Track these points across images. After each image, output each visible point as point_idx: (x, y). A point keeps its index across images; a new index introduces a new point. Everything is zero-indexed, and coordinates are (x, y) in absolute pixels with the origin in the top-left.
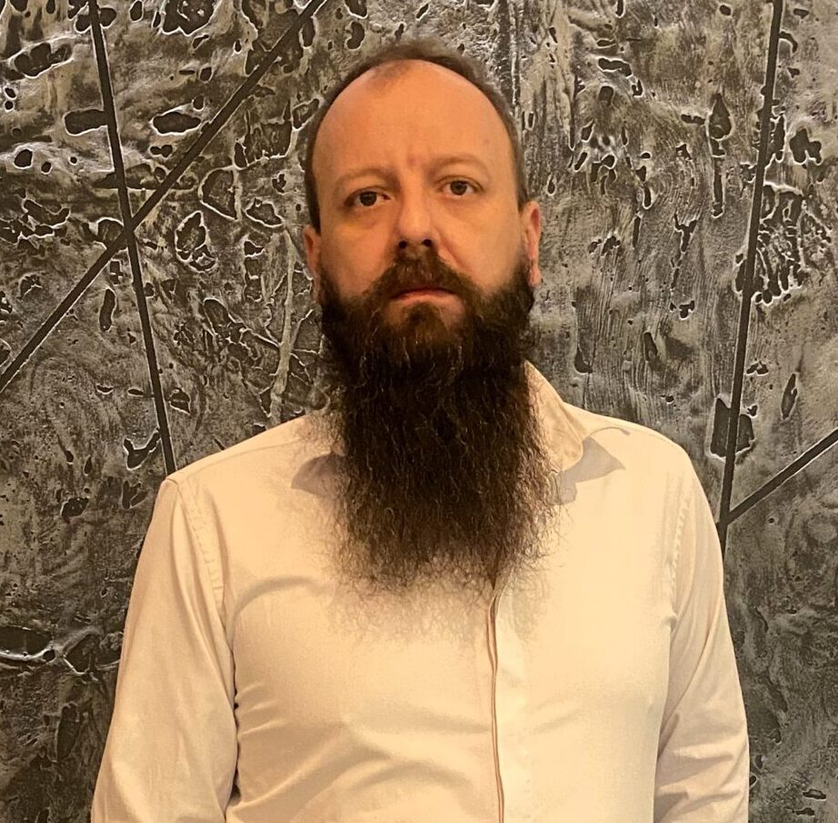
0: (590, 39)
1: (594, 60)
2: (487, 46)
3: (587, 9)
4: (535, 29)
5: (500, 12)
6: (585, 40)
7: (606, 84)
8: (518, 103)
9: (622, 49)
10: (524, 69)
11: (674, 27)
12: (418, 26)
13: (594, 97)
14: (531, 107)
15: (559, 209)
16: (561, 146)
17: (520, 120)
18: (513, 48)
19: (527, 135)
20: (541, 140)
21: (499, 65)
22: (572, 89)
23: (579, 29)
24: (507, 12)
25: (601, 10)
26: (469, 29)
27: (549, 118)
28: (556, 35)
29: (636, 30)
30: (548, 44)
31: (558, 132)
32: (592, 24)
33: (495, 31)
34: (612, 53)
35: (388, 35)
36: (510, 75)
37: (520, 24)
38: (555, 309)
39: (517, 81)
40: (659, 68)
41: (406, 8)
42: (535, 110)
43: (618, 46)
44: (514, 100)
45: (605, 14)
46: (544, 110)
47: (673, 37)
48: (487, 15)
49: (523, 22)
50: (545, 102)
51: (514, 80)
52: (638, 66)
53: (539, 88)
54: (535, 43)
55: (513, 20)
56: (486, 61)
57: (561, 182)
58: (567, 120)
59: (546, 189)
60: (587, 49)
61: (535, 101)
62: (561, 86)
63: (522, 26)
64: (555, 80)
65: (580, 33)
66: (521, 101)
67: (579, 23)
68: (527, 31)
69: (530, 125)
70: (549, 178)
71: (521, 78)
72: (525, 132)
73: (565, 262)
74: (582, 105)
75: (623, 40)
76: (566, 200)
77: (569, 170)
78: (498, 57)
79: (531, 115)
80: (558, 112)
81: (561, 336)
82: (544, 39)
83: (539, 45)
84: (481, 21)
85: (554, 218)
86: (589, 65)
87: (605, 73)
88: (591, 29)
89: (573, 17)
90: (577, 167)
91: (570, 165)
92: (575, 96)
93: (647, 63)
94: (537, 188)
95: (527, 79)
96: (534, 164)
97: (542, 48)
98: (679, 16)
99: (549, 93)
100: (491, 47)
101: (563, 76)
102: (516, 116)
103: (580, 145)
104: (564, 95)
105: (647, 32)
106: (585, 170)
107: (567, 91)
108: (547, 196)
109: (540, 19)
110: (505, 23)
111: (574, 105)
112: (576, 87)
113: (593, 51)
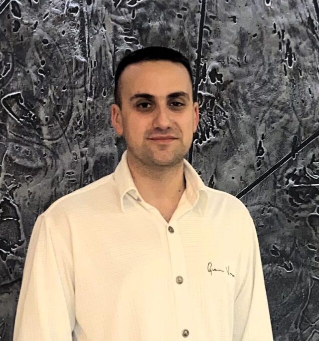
0: (120, 28)
1: (122, 38)
2: (75, 31)
3: (119, 15)
4: (96, 24)
5: (80, 16)
6: (118, 29)
7: (128, 48)
8: (89, 56)
9: (135, 33)
10: (91, 41)
11: (157, 23)
12: (44, 22)
13: (123, 54)
14: (95, 58)
15: (108, 103)
16: (108, 75)
17: (90, 64)
18: (87, 32)
20: (99, 73)
21: (80, 40)
22: (113, 50)
23: (116, 24)
24: (83, 16)
25: (125, 16)
26: (67, 23)
27: (103, 63)
28: (106, 27)
29: (141, 25)
30: (102, 31)
31: (107, 69)
32: (121, 22)
33: (78, 25)
34: (130, 35)
35: (31, 26)
36: (85, 44)
37: (89, 21)
38: (107, 146)
39: (89, 45)
40: (151, 41)
41: (38, 14)
42: (97, 59)
43: (132, 31)
44: (87, 55)
45: (127, 17)
46: (101, 60)
47: (157, 28)
48: (75, 18)
49: (91, 21)
50: (101, 56)
51: (87, 46)
52: (142, 40)
53: (98, 49)
54: (96, 30)
55: (86, 20)
56: (75, 38)
57: (109, 91)
58: (111, 64)
59: (102, 94)
60: (119, 33)
61: (97, 55)
62: (108, 48)
63: (90, 23)
64: (105, 46)
65: (116, 26)
66: (91, 55)
67: (115, 21)
68: (93, 25)
69: (95, 66)
70: (104, 89)
71: (91, 46)
72: (92, 69)
74: (117, 57)
75: (135, 29)
76: (111, 99)
77: (112, 86)
78: (80, 36)
79: (95, 62)
80: (107, 61)
81: (110, 159)
82: (100, 28)
83: (98, 31)
84: (72, 20)
85: (106, 106)
86: (120, 40)
87: (127, 43)
88: (121, 24)
89: (113, 19)
92: (114, 53)
93: (146, 39)
94: (98, 94)
95: (93, 46)
96: (97, 83)
98: (159, 18)
99: (103, 52)
100: (77, 32)
101: (109, 45)
102: (89, 62)
104: (109, 53)
105: (145, 25)
107: (111, 51)
108: (103, 97)
109: (98, 20)
110: (83, 21)
111: (114, 58)
112: (115, 49)
113: (122, 34)
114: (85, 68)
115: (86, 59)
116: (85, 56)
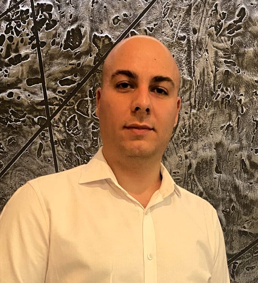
0: (221, 53)
1: (222, 61)
2: (183, 55)
3: (220, 42)
4: (200, 50)
5: (187, 43)
6: (219, 54)
7: (227, 69)
8: (194, 76)
9: (233, 57)
10: (196, 64)
11: (252, 49)
13: (222, 74)
15: (209, 114)
16: (210, 91)
17: (195, 82)
18: (192, 56)
19: (197, 87)
20: (202, 89)
21: (187, 62)
22: (214, 71)
23: (217, 50)
24: (190, 44)
25: (225, 43)
26: (176, 49)
27: (205, 81)
28: (208, 52)
29: (238, 50)
30: (205, 55)
31: (209, 86)
32: (222, 48)
33: (186, 50)
34: (229, 58)
36: (191, 66)
37: (195, 47)
38: (208, 150)
39: (194, 67)
40: (246, 64)
42: (200, 78)
43: (231, 56)
44: (193, 75)
45: (226, 44)
46: (204, 78)
47: (251, 53)
48: (182, 44)
49: (196, 47)
50: (204, 75)
52: (239, 63)
53: (202, 70)
54: (200, 54)
55: (192, 46)
56: (182, 61)
57: (210, 104)
58: (212, 82)
59: (204, 107)
60: (220, 57)
61: (200, 75)
62: (210, 69)
63: (195, 48)
64: (208, 68)
65: (217, 51)
66: (195, 75)
67: (217, 48)
68: (197, 50)
69: (199, 84)
70: (206, 103)
71: (195, 67)
72: (196, 86)
73: (211, 133)
74: (218, 77)
75: (233, 54)
76: (212, 111)
77: (213, 100)
78: (187, 59)
79: (199, 80)
80: (209, 79)
81: (210, 160)
82: (203, 53)
83: (202, 55)
84: (181, 47)
85: (207, 117)
87: (226, 65)
88: (221, 50)
89: (215, 45)
90: (216, 99)
91: (213, 98)
92: (215, 74)
93: (242, 62)
94: (201, 106)
95: (197, 67)
96: (200, 98)
97: (203, 56)
98: (254, 45)
99: (206, 72)
100: (184, 56)
101: (211, 66)
102: (193, 80)
103: (217, 91)
104: (211, 73)
105: (242, 50)
106: (219, 100)
107: (212, 72)
108: (205, 109)
109: (202, 46)
110: (189, 47)
111: (215, 77)
112: (215, 70)
113: (221, 57)
114: (191, 85)
115: (192, 78)
116: (190, 76)
